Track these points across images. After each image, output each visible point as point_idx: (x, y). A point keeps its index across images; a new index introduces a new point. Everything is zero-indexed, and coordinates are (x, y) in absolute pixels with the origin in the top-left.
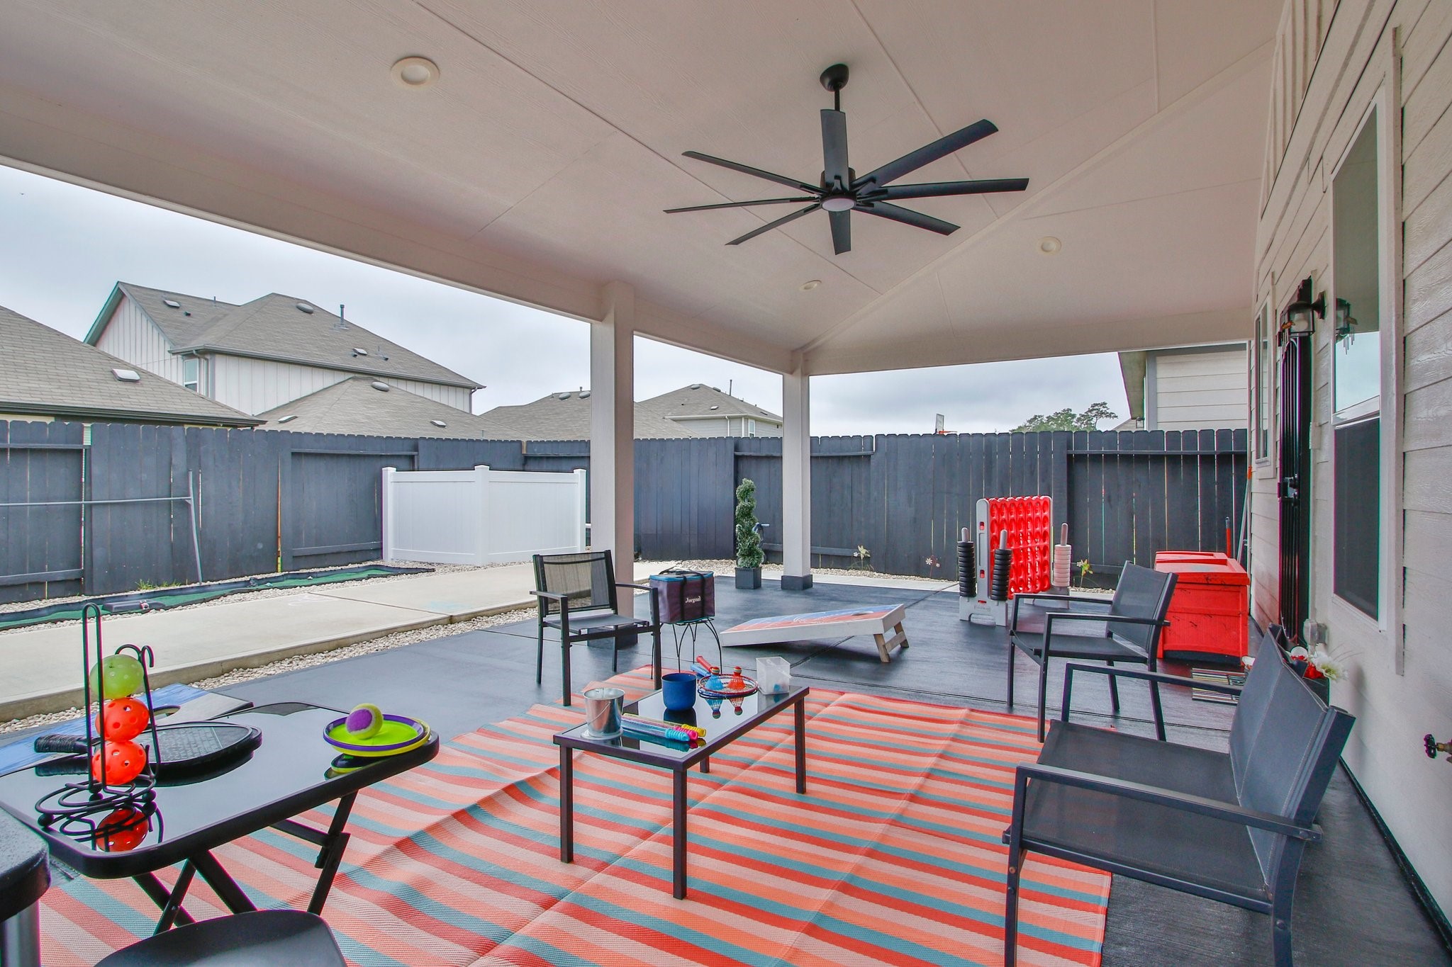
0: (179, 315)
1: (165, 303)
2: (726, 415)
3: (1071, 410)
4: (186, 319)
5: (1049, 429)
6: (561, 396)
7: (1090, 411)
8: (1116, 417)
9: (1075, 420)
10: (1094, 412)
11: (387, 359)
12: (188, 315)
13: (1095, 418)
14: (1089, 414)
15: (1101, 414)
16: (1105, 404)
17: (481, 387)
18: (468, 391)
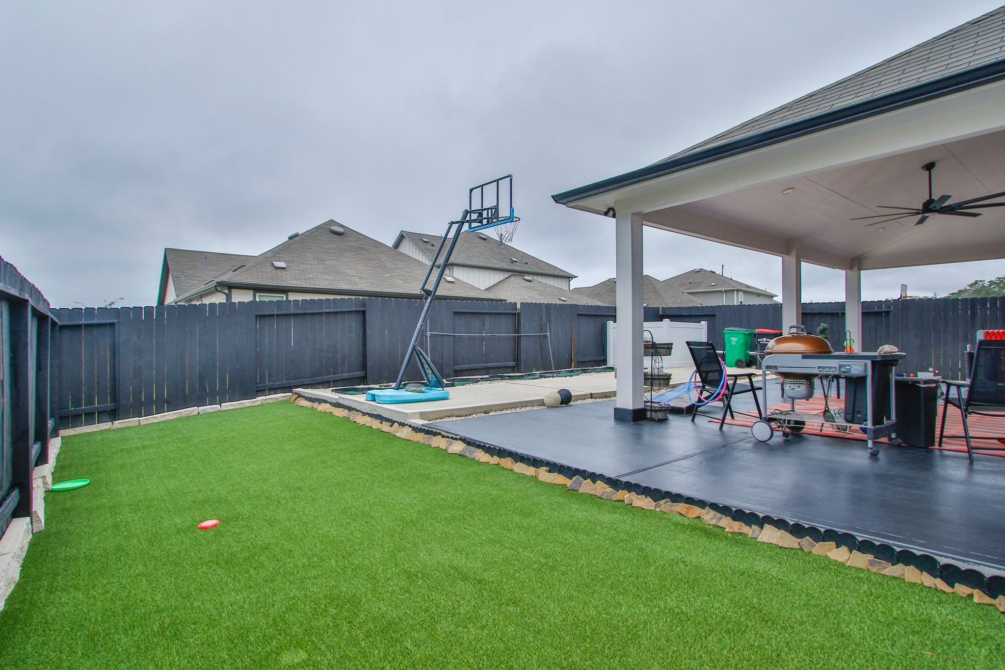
0: (429, 246)
1: (422, 240)
2: (723, 289)
4: (432, 248)
11: (527, 263)
12: (433, 245)
17: (575, 277)
18: (568, 280)
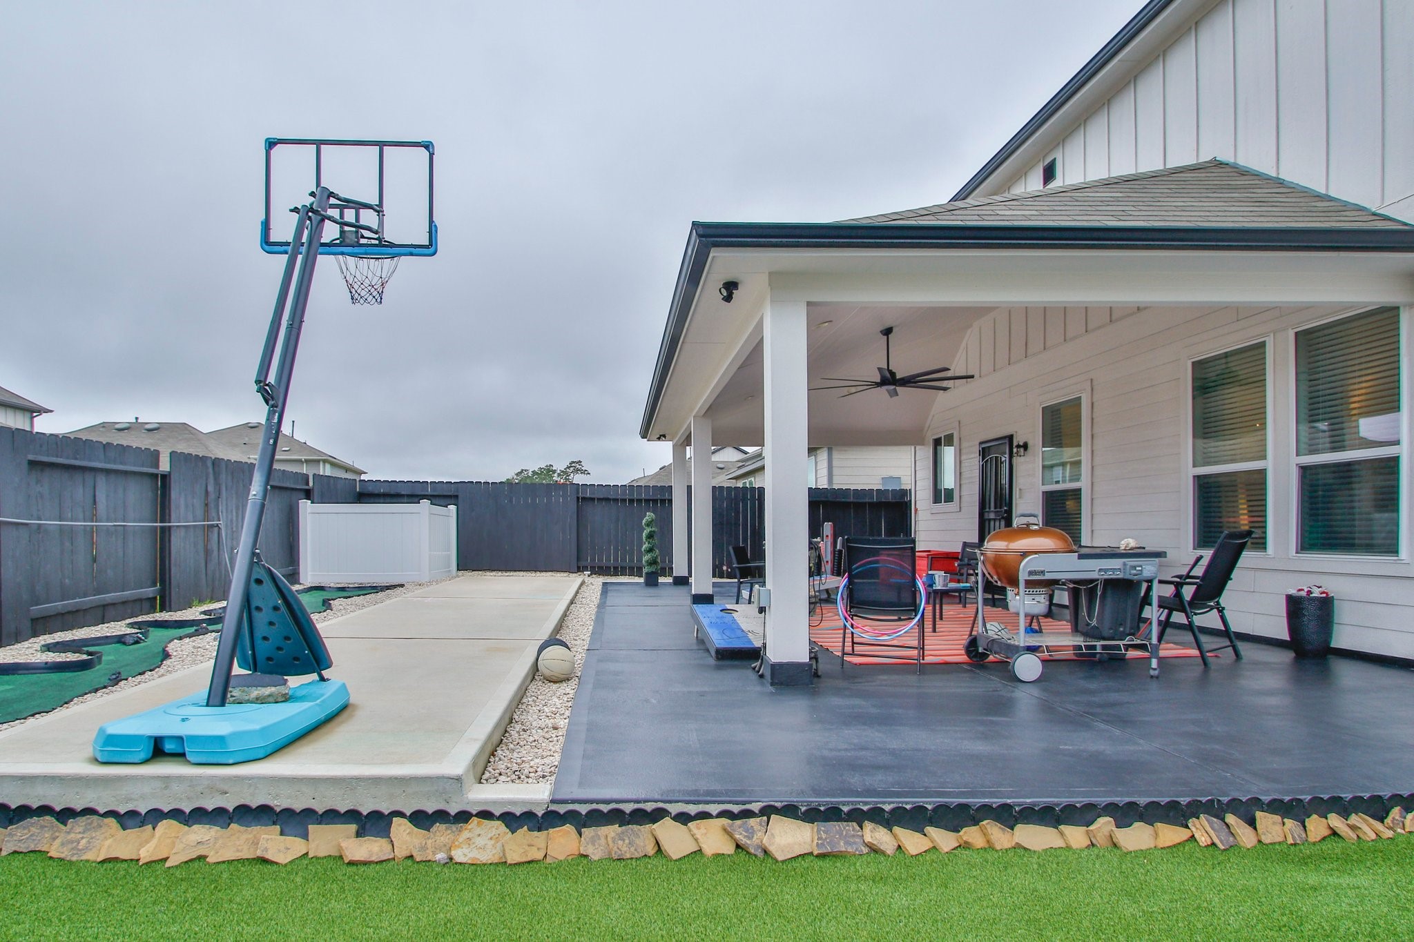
2: (303, 458)
3: (552, 466)
5: (534, 482)
6: (117, 426)
7: (568, 468)
8: (589, 474)
9: (556, 475)
10: (572, 469)
13: (572, 474)
14: (568, 470)
15: (577, 471)
16: (581, 462)
18: (28, 415)
